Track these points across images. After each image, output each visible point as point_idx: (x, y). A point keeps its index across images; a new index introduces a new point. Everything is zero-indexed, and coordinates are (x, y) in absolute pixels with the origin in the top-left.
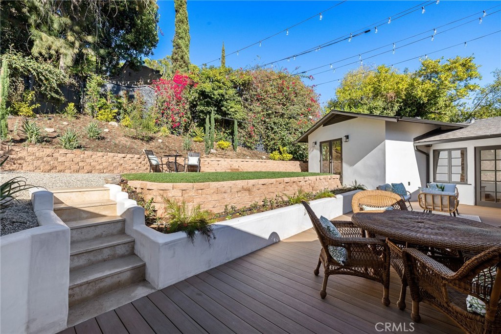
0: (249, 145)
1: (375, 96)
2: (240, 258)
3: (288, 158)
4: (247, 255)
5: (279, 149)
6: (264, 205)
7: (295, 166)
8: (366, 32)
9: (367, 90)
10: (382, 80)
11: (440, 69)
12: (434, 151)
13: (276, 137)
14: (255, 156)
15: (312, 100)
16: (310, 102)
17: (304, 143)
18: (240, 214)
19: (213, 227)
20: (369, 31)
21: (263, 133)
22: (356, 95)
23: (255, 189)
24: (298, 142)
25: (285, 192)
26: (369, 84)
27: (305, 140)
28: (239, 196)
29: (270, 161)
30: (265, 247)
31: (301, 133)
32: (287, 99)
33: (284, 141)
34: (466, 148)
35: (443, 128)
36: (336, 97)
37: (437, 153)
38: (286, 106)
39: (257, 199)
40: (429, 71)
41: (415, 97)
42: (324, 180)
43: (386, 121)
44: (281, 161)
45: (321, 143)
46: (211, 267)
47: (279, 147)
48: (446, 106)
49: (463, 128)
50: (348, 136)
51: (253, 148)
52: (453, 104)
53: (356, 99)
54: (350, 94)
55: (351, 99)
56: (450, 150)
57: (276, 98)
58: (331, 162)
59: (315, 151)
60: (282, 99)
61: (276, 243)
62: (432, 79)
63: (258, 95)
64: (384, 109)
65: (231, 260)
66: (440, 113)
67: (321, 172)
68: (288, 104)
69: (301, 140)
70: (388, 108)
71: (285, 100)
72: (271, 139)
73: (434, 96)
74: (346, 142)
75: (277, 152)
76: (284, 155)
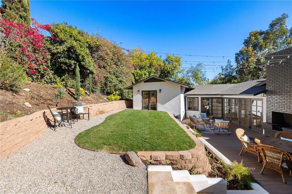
0: (95, 90)
1: (150, 66)
3: (119, 98)
34: (198, 97)
38: (119, 66)
43: (181, 86)
45: (142, 91)
47: (113, 92)
51: (97, 92)
56: (193, 98)
59: (138, 95)
60: (117, 62)
63: (103, 56)
70: (156, 73)
74: (159, 92)
75: (112, 95)
76: (116, 97)
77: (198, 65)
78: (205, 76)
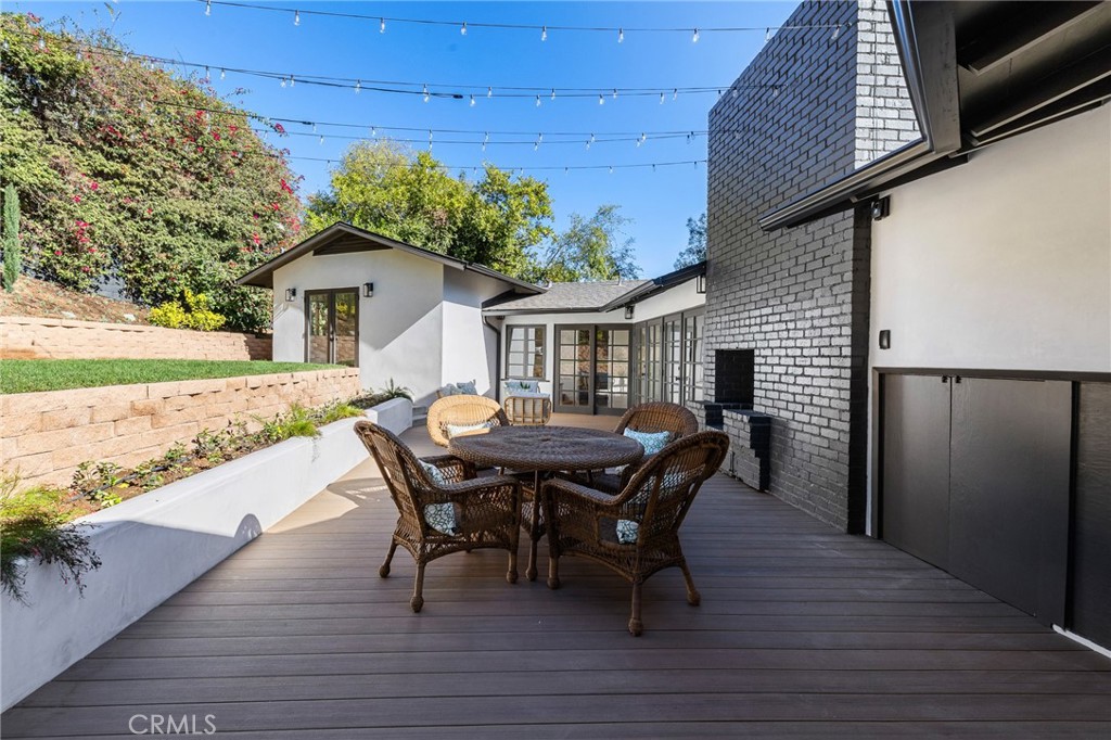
0: (69, 274)
1: (413, 211)
2: (165, 605)
3: (213, 323)
4: (182, 591)
5: (182, 297)
6: (197, 452)
7: (234, 347)
8: (456, 97)
9: (398, 194)
10: (425, 181)
11: (509, 189)
12: (507, 326)
13: (175, 264)
14: (96, 311)
15: (284, 186)
16: (278, 189)
17: (258, 289)
18: (132, 484)
19: (84, 533)
20: (461, 97)
21: (126, 244)
22: (378, 198)
23: (168, 408)
24: (246, 284)
25: (250, 412)
26: (402, 183)
27: (264, 281)
28: (120, 431)
29: (153, 328)
30: (228, 558)
31: (252, 262)
32: (212, 165)
33: (198, 278)
34: (545, 326)
35: (518, 291)
36: (331, 189)
37: (510, 328)
38: (206, 184)
39: (179, 436)
40: (496, 188)
41: (476, 229)
42: (332, 381)
43: (445, 266)
44: (189, 332)
45: (308, 294)
46: (73, 661)
47: (182, 293)
48: (516, 254)
49: (540, 293)
50: (372, 284)
51: (82, 285)
52: (524, 251)
53: (376, 207)
54: (362, 193)
55: (365, 203)
56: (527, 327)
57: (175, 152)
58: (332, 340)
59: (290, 310)
60: (197, 160)
61: (254, 540)
62: (500, 202)
63: (112, 126)
64: (428, 238)
65: (135, 619)
66: (506, 264)
67: (306, 361)
68: (216, 181)
69: (252, 279)
70: (434, 239)
71: (206, 166)
72: (156, 266)
73: (502, 232)
74: (368, 296)
75: (176, 304)
76: (200, 316)
77: (604, 212)
78: (628, 260)
